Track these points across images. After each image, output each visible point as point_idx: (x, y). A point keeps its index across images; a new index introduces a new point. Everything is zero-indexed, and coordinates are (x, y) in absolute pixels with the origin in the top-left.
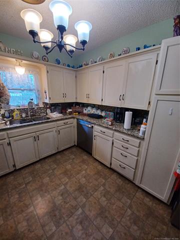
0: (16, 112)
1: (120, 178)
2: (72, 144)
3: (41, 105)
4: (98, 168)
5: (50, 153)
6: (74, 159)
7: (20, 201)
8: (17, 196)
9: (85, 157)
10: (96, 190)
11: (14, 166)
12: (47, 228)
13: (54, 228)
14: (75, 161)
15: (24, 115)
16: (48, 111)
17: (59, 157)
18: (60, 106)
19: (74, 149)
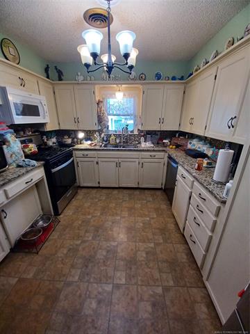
0: (113, 137)
1: (187, 255)
2: (159, 186)
3: (136, 132)
4: (169, 225)
5: (129, 185)
6: (149, 201)
7: (88, 208)
8: (89, 204)
9: (164, 207)
10: (144, 242)
11: (99, 183)
12: (87, 235)
13: (90, 238)
14: (148, 203)
15: (118, 141)
16: (142, 139)
17: (137, 192)
18: (157, 135)
19: (159, 193)
